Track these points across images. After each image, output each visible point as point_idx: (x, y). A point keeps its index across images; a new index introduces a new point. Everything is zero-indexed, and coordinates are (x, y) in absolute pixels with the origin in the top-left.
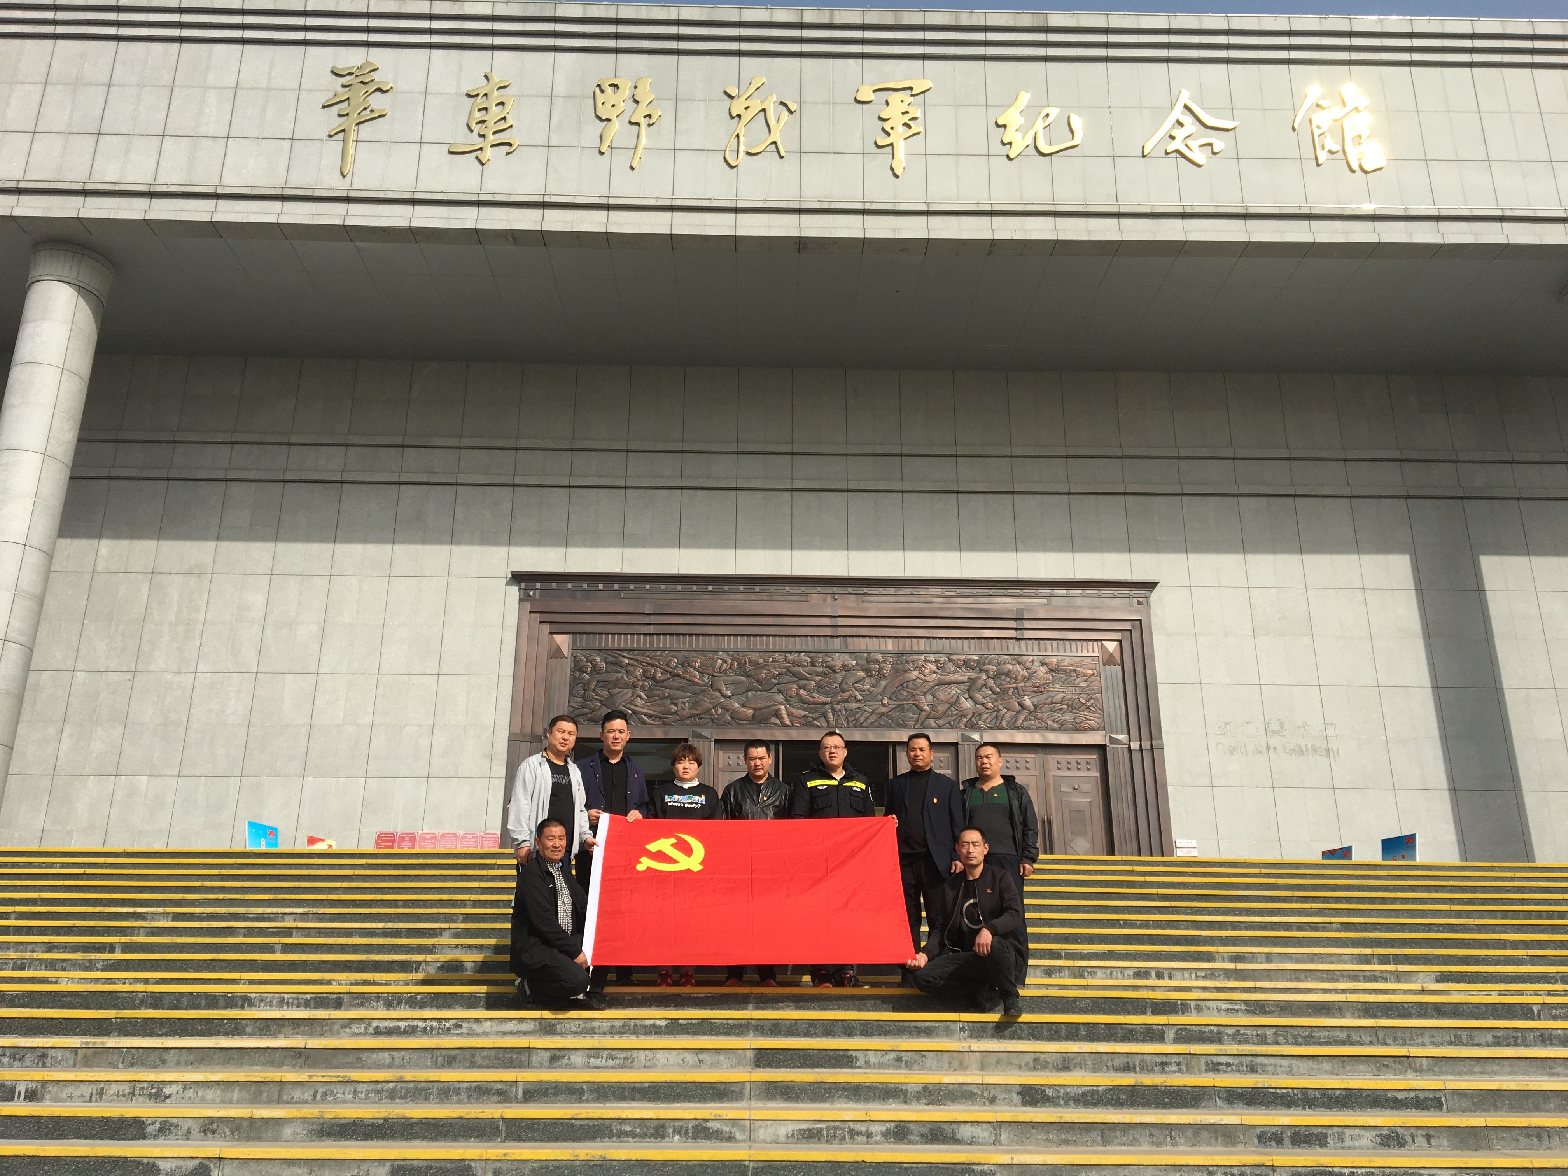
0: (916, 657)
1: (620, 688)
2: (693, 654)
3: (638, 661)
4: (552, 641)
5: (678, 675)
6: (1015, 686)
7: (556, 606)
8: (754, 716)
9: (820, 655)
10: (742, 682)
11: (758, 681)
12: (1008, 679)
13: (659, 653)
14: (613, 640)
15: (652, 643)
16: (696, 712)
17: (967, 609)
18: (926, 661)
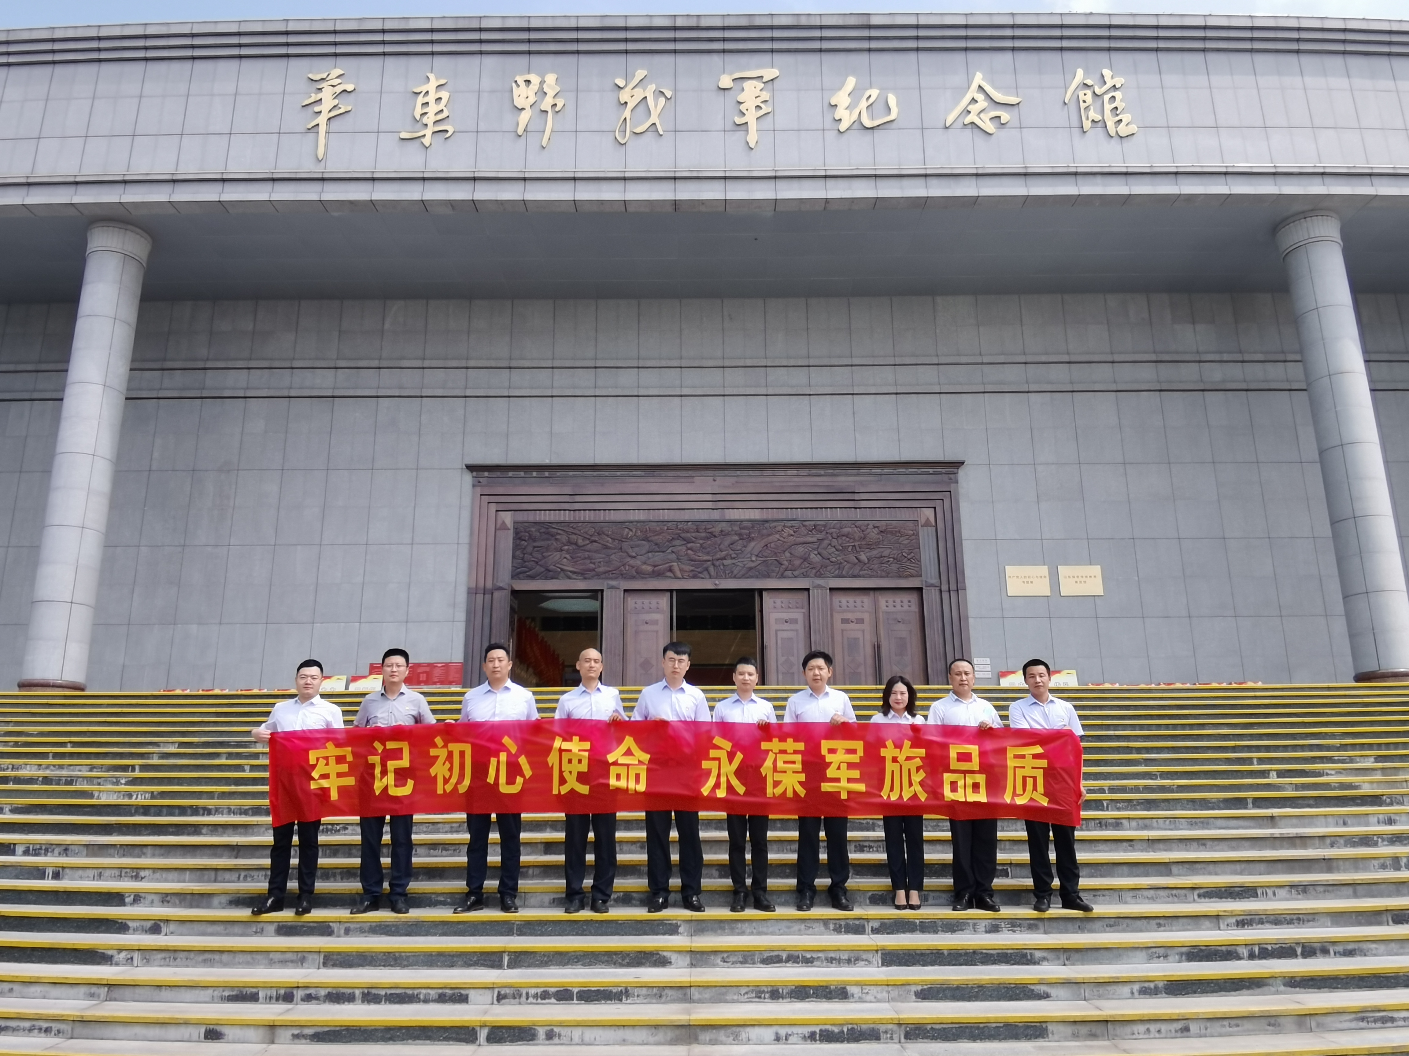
0: (777, 523)
1: (550, 551)
2: (606, 524)
3: (564, 531)
4: (498, 517)
5: (595, 541)
6: (853, 544)
7: (501, 489)
8: (653, 571)
9: (704, 524)
10: (644, 545)
11: (656, 544)
12: (848, 539)
13: (580, 524)
14: (545, 515)
15: (575, 517)
16: (609, 569)
18: (784, 526)
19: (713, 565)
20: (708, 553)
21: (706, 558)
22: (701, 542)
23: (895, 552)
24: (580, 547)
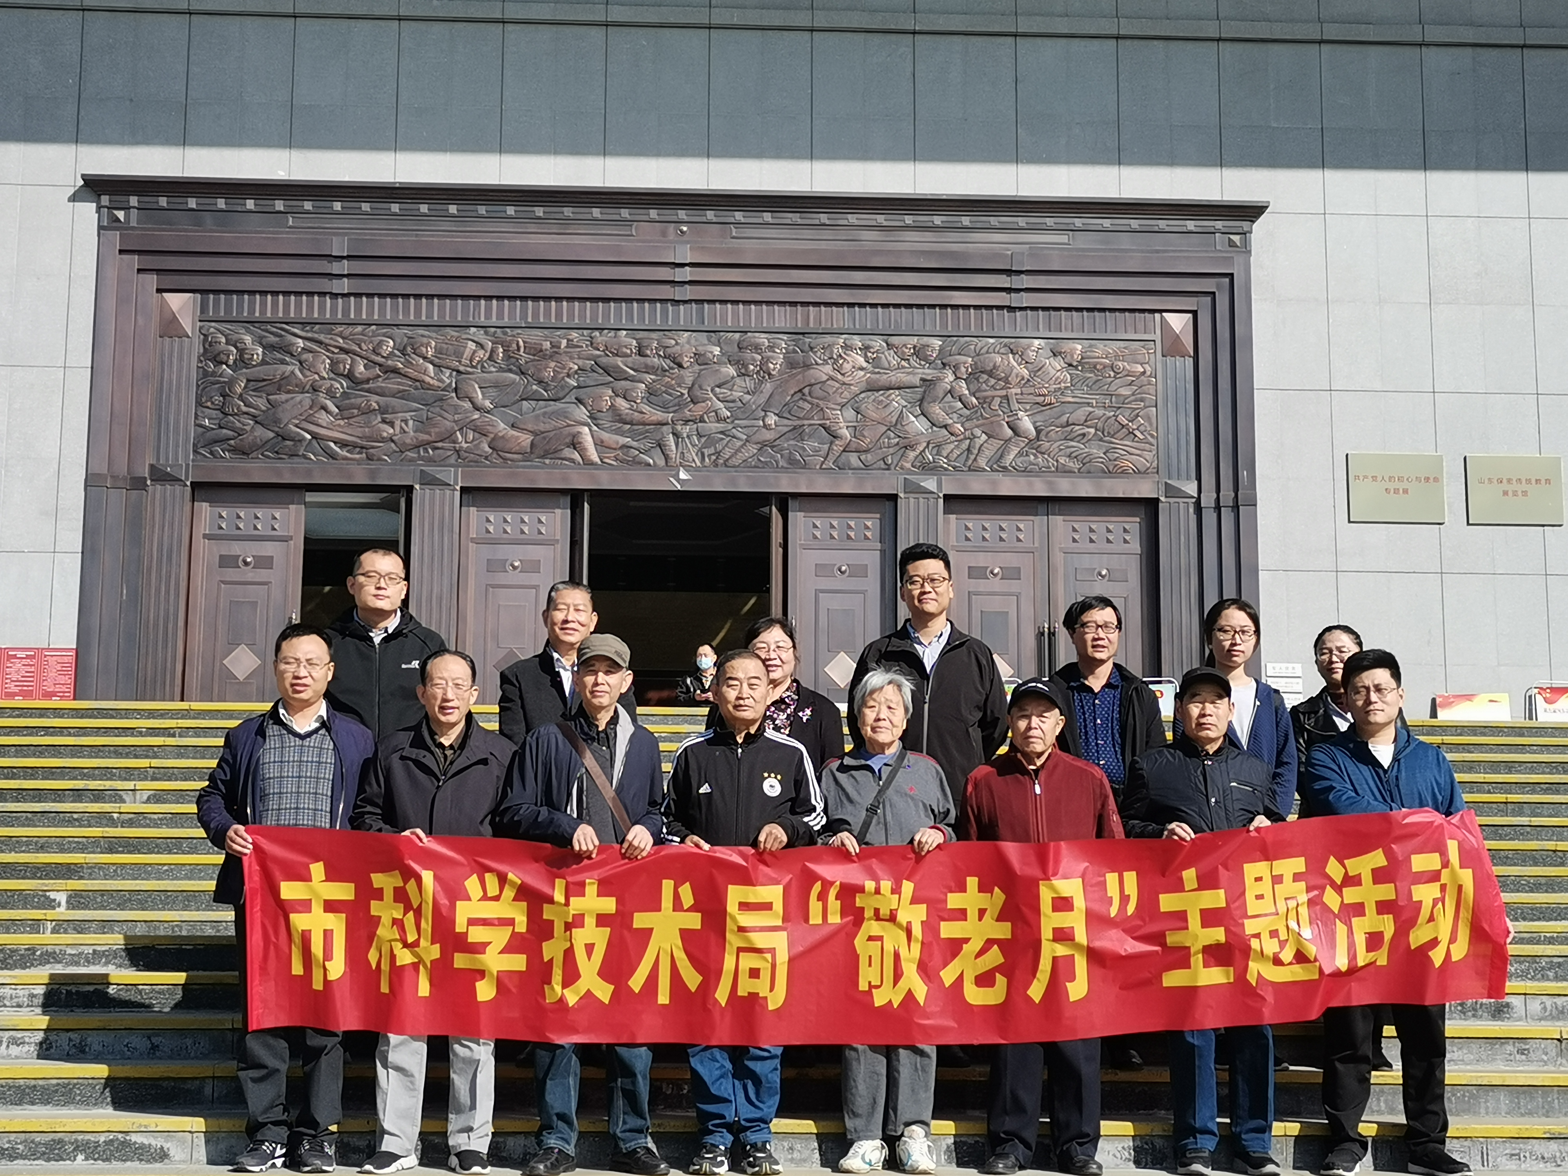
0: (828, 339)
1: (289, 392)
2: (421, 331)
3: (320, 343)
4: (164, 304)
5: (395, 371)
6: (1004, 393)
7: (169, 238)
8: (532, 444)
9: (654, 335)
10: (513, 382)
11: (540, 382)
12: (992, 381)
13: (359, 329)
14: (275, 305)
15: (346, 312)
16: (426, 437)
17: (923, 252)
18: (847, 347)
19: (676, 435)
20: (664, 408)
21: (659, 415)
22: (649, 378)
23: (1099, 412)
24: (357, 384)
